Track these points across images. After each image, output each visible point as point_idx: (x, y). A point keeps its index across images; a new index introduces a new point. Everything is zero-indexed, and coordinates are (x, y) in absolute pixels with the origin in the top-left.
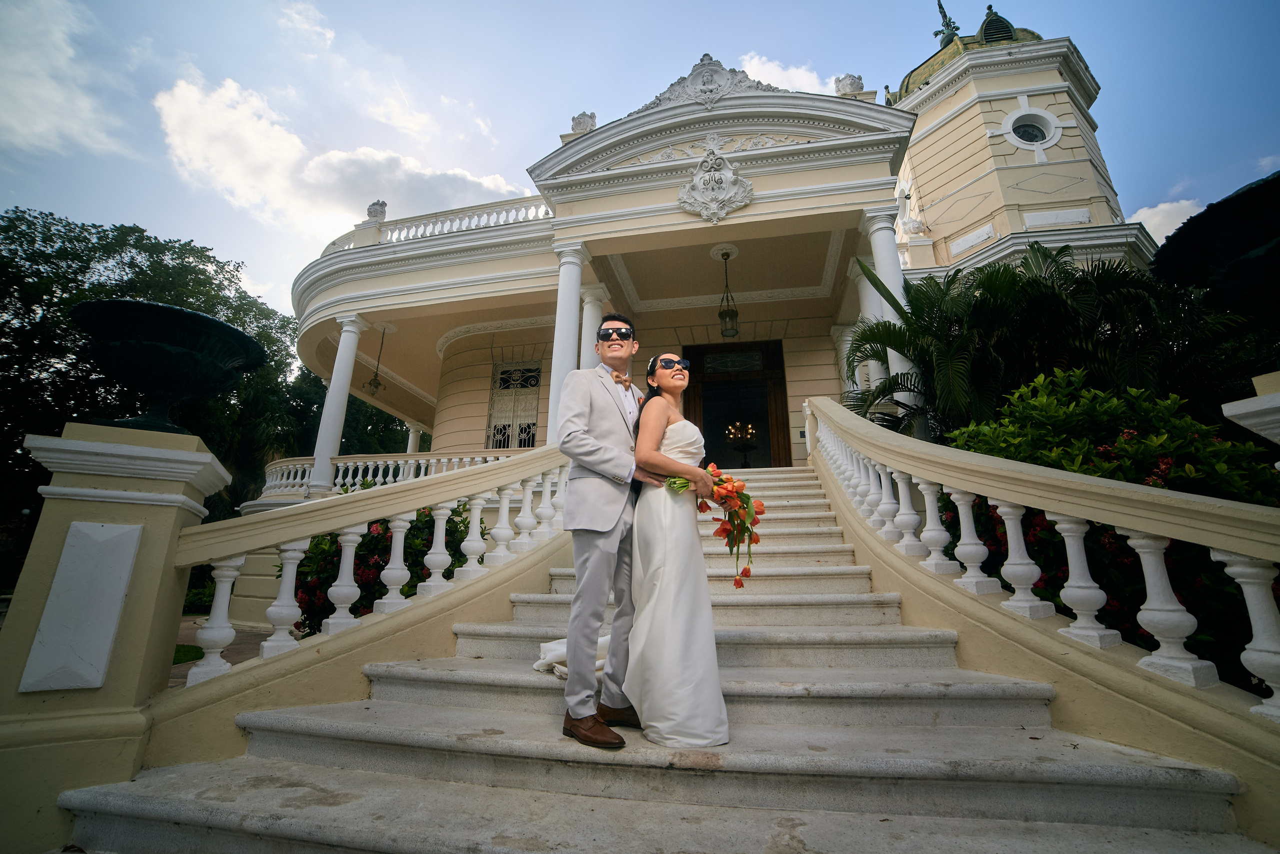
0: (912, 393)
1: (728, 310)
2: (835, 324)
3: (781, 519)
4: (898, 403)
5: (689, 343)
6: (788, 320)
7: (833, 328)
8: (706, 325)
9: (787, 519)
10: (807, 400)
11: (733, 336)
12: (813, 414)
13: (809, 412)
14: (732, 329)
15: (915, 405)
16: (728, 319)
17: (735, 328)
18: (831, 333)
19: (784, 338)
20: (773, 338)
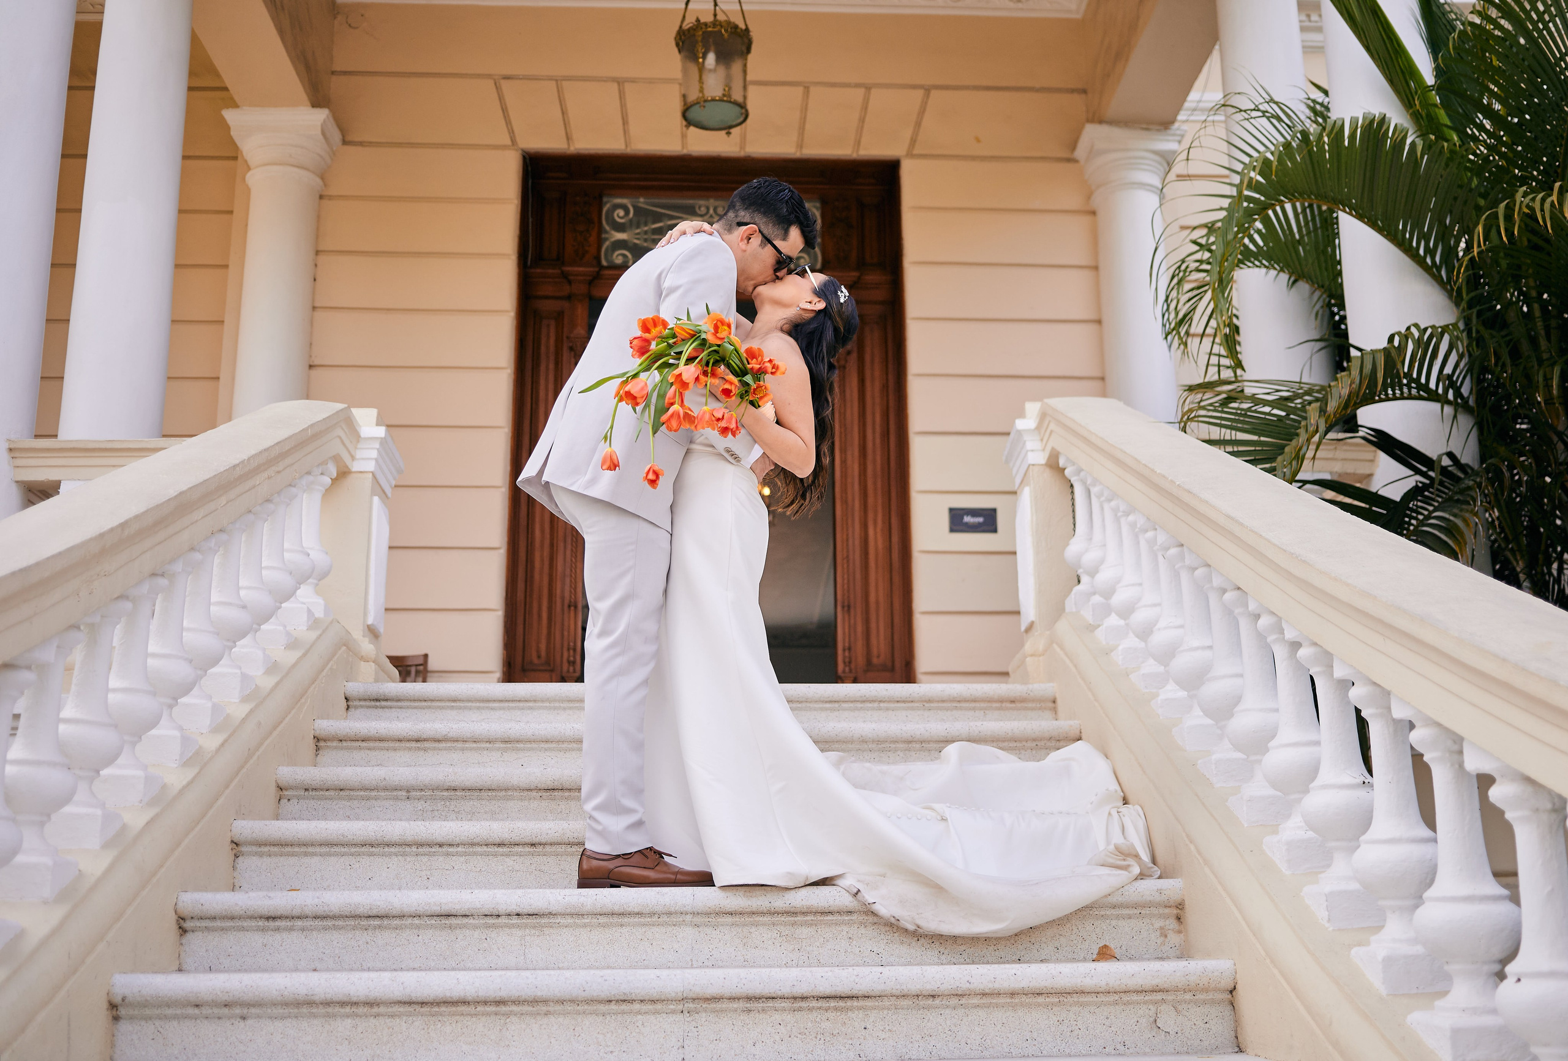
0: (1437, 406)
1: (716, 23)
2: (1097, 118)
3: (984, 994)
4: (1384, 442)
5: (550, 142)
6: (928, 90)
7: (1092, 133)
8: (620, 82)
9: (1013, 994)
10: (1033, 409)
11: (728, 128)
12: (1054, 466)
13: (1035, 455)
14: (726, 98)
15: (1450, 455)
16: (711, 58)
17: (737, 96)
18: (1080, 153)
19: (910, 155)
20: (874, 149)
